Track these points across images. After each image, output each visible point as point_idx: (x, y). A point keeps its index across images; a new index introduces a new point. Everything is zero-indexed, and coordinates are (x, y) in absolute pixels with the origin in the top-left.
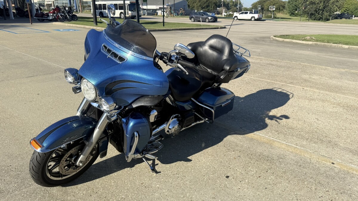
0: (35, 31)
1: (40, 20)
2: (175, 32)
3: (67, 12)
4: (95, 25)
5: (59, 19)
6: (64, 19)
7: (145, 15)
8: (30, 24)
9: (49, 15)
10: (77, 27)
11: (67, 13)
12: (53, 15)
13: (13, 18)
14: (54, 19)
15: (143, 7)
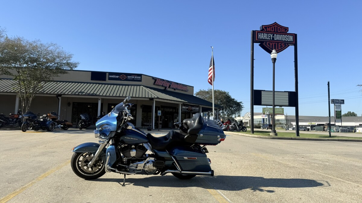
4: (251, 133)
6: (232, 129)
7: (339, 132)
12: (225, 126)
14: (225, 129)
15: (337, 124)
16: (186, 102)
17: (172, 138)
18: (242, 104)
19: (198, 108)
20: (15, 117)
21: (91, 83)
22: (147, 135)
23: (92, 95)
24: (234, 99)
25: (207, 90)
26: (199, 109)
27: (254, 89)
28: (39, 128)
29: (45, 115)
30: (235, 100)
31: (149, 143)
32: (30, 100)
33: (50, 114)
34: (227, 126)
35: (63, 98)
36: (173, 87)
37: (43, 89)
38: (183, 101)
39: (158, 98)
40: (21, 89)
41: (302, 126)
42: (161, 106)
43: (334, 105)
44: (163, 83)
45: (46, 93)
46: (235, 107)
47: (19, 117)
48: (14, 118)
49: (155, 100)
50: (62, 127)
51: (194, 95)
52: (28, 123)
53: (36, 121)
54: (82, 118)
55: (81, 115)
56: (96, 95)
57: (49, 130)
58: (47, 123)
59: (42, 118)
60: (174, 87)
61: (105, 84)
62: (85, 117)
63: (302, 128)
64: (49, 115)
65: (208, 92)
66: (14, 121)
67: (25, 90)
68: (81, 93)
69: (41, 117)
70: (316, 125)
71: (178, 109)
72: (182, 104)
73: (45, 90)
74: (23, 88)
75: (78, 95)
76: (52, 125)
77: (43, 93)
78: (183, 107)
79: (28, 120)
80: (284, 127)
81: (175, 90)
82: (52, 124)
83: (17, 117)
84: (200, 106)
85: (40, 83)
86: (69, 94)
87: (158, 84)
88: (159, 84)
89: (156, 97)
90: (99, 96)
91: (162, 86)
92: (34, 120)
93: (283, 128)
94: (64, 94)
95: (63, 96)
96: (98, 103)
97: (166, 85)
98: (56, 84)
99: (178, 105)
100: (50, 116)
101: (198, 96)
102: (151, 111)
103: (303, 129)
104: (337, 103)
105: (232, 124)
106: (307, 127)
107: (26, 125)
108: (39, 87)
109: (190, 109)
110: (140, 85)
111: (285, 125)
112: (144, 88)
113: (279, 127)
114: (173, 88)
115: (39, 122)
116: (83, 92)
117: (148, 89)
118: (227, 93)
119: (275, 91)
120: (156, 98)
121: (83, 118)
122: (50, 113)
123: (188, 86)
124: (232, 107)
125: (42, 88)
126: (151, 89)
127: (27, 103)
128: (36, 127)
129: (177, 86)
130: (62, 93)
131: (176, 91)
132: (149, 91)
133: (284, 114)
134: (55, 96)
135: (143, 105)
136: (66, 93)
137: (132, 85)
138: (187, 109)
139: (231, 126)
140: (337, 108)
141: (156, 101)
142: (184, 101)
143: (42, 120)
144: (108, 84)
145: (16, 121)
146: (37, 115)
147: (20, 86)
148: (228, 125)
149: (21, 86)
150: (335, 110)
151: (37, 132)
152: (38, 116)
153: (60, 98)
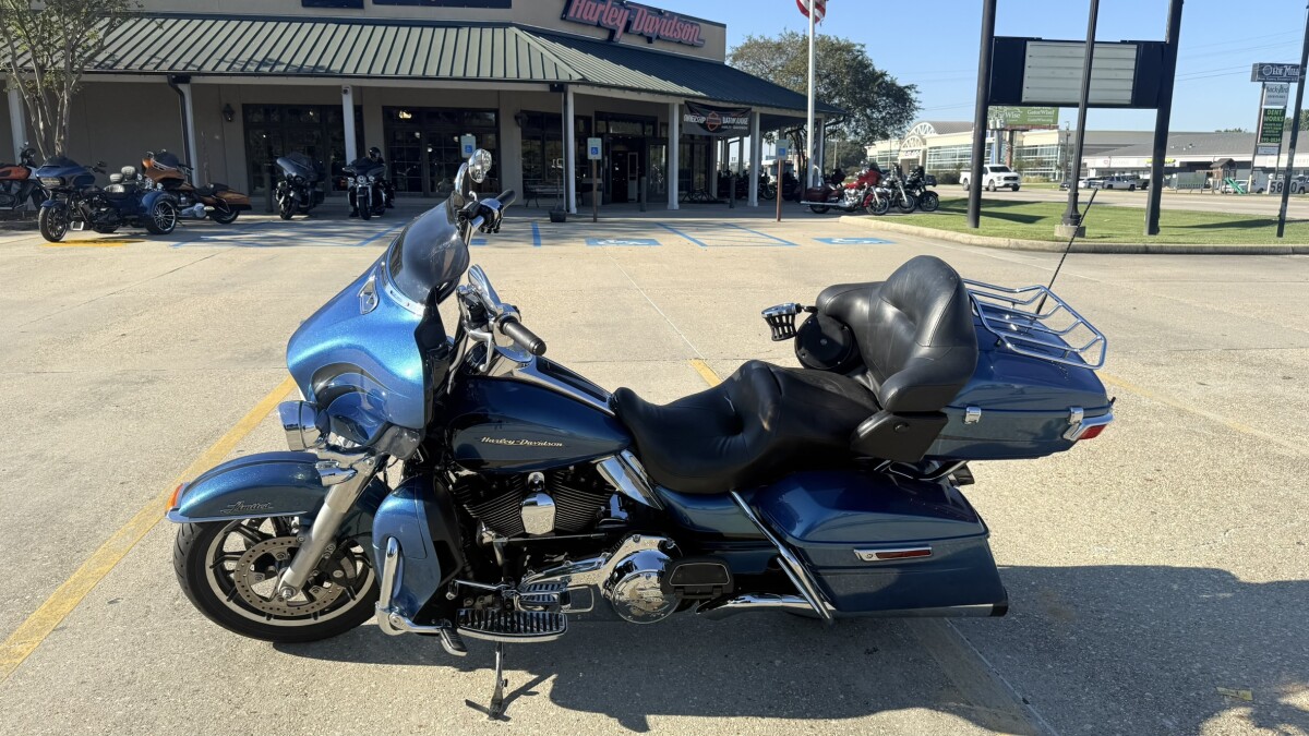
0: (766, 240)
1: (817, 209)
2: (1299, 260)
3: (904, 183)
4: (969, 225)
5: (872, 207)
6: (885, 206)
7: (1264, 193)
8: (776, 220)
9: (844, 194)
10: (901, 232)
11: (905, 187)
12: (856, 193)
13: (756, 204)
14: (855, 205)
15: (1260, 161)
16: (699, 93)
17: (770, 424)
18: (913, 95)
19: (744, 121)
20: (13, 175)
21: (303, 20)
22: (612, 406)
23: (314, 72)
24: (883, 75)
25: (776, 39)
26: (750, 122)
27: (995, 35)
28: (113, 223)
29: (128, 169)
30: (887, 79)
31: (626, 454)
32: (63, 101)
33: (152, 160)
34: (866, 194)
35: (196, 89)
36: (640, 29)
37: (111, 50)
38: (685, 90)
39: (584, 82)
40: (15, 58)
41: (1123, 170)
42: (597, 113)
43: (1264, 86)
44: (602, 12)
45: (126, 68)
46: (884, 108)
47: (30, 177)
48: (12, 180)
49: (572, 89)
50: (208, 213)
51: (727, 63)
52: (64, 207)
53: (95, 194)
54: (286, 174)
55: (278, 162)
56: (328, 74)
57: (157, 231)
58: (144, 201)
59: (119, 182)
60: (648, 31)
61: (363, 23)
62: (297, 168)
63: (1124, 178)
64: (150, 167)
65: (779, 44)
66: (13, 192)
67: (35, 58)
68: (267, 65)
69: (114, 177)
70: (1177, 165)
71: (666, 125)
72: (681, 106)
73: (119, 54)
74: (26, 52)
75: (257, 74)
76: (167, 210)
77: (111, 68)
78: (689, 118)
79: (62, 191)
80: (1051, 176)
81: (650, 40)
82: (164, 206)
83: (22, 173)
84: (754, 109)
85: (88, 25)
86: (218, 69)
87: (578, 16)
88: (585, 17)
89: (576, 77)
90: (341, 76)
91: (598, 25)
92: (87, 191)
93: (1048, 181)
94: (199, 74)
95: (196, 80)
96: (341, 106)
97: (614, 20)
98: (159, 32)
99: (666, 107)
100: (153, 170)
101: (738, 66)
102: (559, 136)
103: (1127, 184)
104: (1275, 78)
105: (885, 183)
106: (1141, 176)
107: (56, 216)
108: (91, 42)
109: (712, 126)
110: (505, 25)
111: (1058, 167)
112: (523, 35)
113: (1035, 174)
114: (641, 35)
115: (110, 199)
116: (277, 62)
117: (541, 39)
118: (858, 47)
119: (1096, 40)
120: (577, 83)
121: (289, 171)
122: (150, 156)
123: (701, 24)
124: (874, 106)
125: (103, 49)
126: (554, 41)
127: (54, 112)
128: (101, 219)
129: (657, 27)
130: (190, 68)
131: (656, 47)
132: (545, 52)
133: (1057, 127)
134: (164, 79)
135: (522, 111)
136: (208, 68)
137: (471, 25)
138: (704, 126)
139: (878, 190)
140: (1272, 99)
141: (576, 96)
142: (691, 92)
143: (120, 189)
144: (375, 23)
145: (20, 191)
146: (96, 170)
147: (11, 43)
148: (869, 189)
149: (16, 44)
150: (1264, 107)
151: (106, 241)
152: (97, 175)
153: (184, 88)
